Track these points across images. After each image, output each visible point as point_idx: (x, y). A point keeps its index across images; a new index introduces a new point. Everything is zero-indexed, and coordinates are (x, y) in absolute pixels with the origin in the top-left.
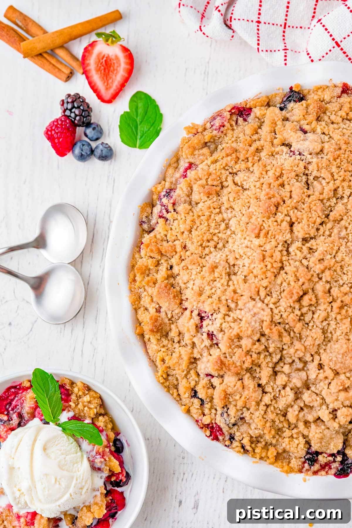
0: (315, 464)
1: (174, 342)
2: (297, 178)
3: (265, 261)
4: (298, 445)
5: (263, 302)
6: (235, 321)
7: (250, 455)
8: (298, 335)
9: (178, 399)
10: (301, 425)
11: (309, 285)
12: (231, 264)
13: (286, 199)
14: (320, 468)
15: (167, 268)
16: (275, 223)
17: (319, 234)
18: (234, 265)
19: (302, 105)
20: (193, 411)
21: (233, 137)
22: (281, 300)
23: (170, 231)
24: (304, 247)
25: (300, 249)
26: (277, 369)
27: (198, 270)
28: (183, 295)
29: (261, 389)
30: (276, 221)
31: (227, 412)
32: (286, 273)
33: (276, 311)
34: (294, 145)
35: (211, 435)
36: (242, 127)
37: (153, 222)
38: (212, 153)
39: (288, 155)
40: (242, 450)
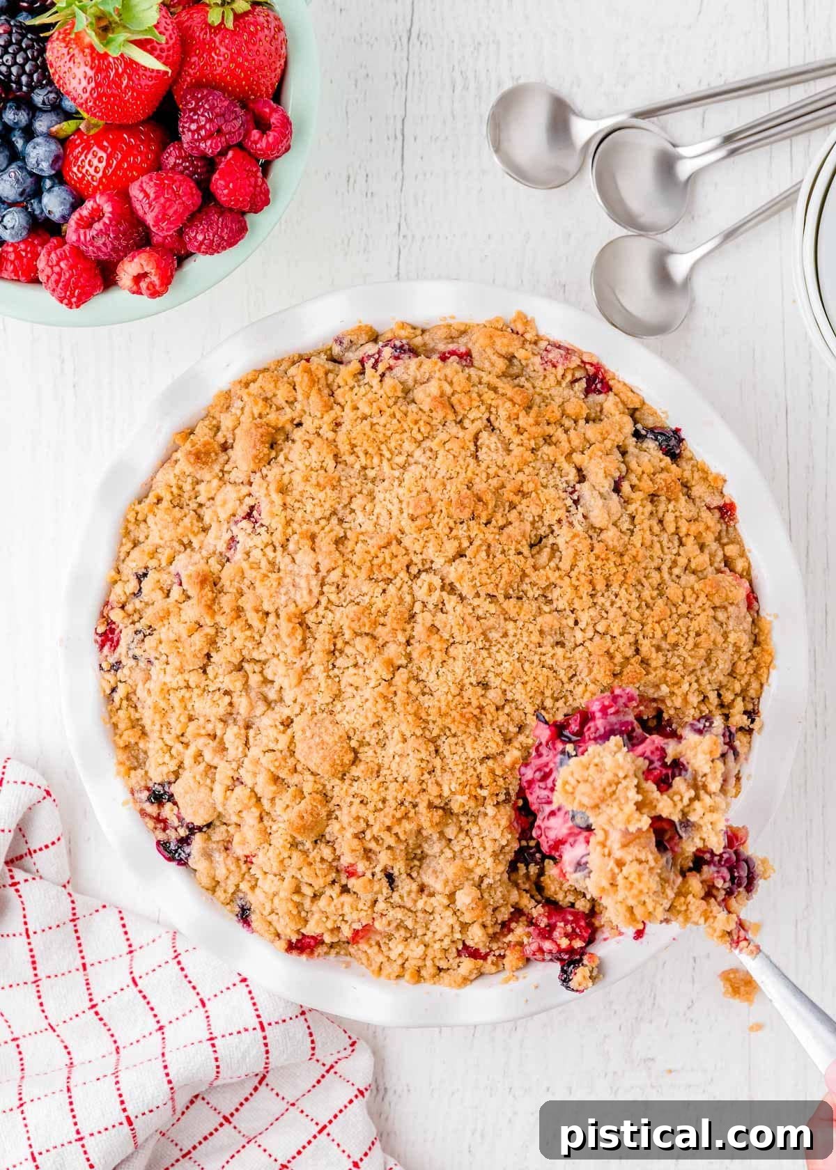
0: (156, 805)
1: (196, 498)
2: (537, 519)
3: (383, 550)
4: (164, 763)
5: (322, 585)
6: (272, 563)
7: (109, 708)
8: (309, 664)
9: (122, 558)
10: (191, 751)
11: (387, 634)
12: (353, 506)
13: (494, 522)
14: (155, 815)
15: (293, 420)
16: (447, 531)
17: (471, 601)
18: (353, 511)
19: (661, 461)
20: (118, 589)
21: (548, 389)
22: (341, 608)
23: (347, 388)
24: (438, 592)
25: (431, 590)
26: (246, 665)
27: (313, 465)
28: (268, 467)
29: (206, 661)
30: (451, 529)
31: (145, 636)
32: (384, 591)
33: (321, 610)
34: (586, 485)
35: (101, 635)
36: (572, 393)
37: (349, 355)
38: (504, 375)
39: (565, 485)
40: (108, 692)
